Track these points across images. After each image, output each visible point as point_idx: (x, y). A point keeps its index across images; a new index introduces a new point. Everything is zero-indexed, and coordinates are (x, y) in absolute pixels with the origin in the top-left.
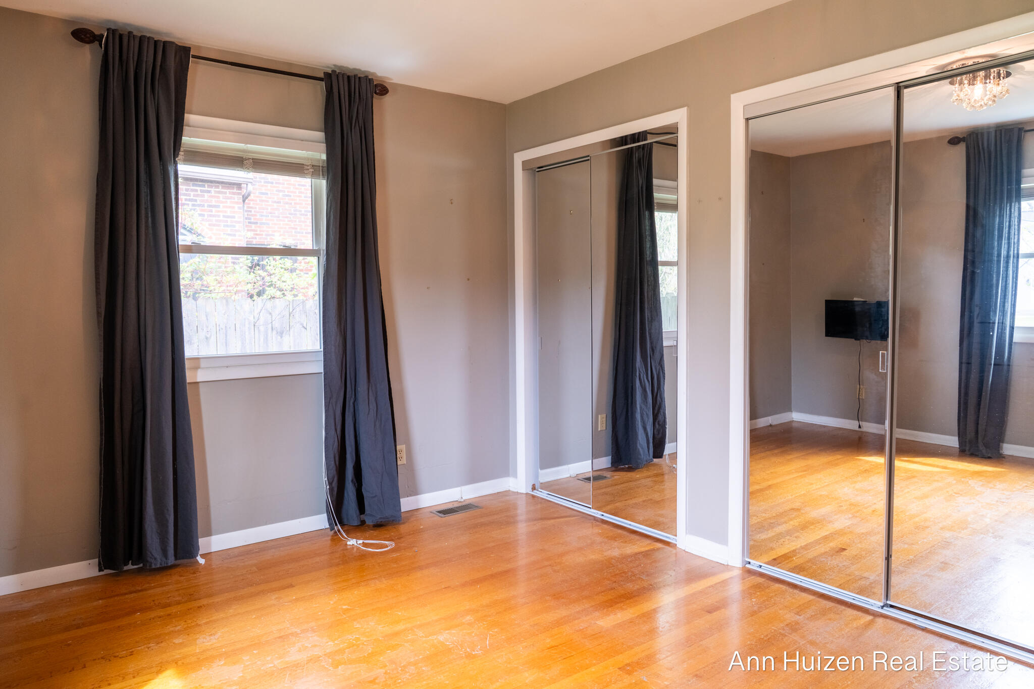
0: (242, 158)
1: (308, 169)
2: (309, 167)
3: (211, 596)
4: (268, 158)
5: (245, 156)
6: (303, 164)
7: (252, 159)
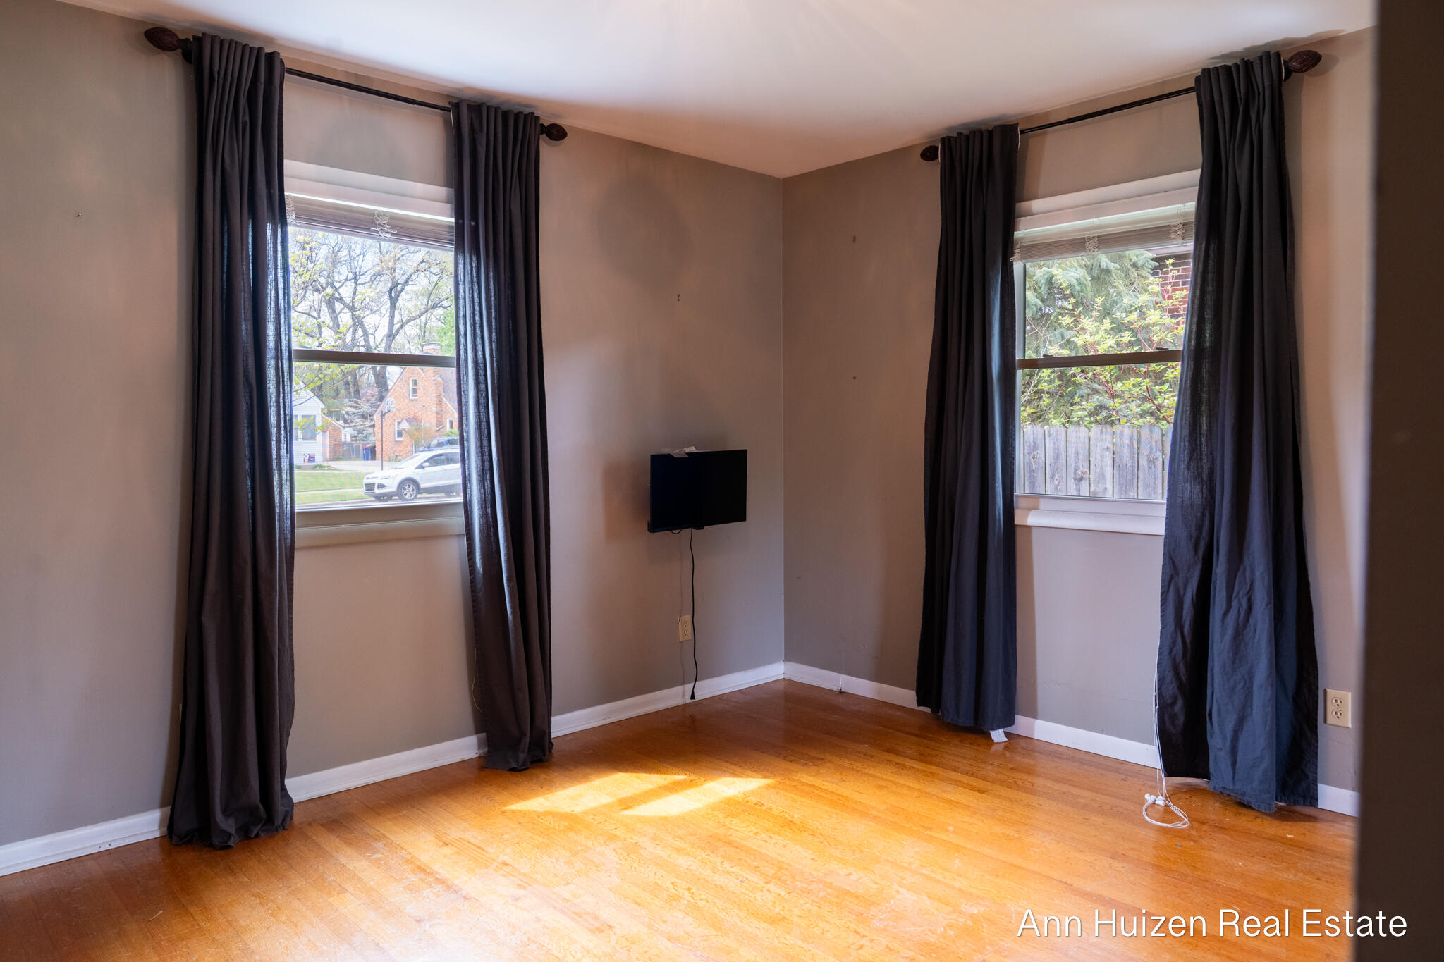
0: (1084, 238)
1: (1176, 232)
2: (1177, 229)
3: (897, 754)
4: (1122, 229)
5: (1087, 234)
6: (1169, 226)
7: (1098, 237)
